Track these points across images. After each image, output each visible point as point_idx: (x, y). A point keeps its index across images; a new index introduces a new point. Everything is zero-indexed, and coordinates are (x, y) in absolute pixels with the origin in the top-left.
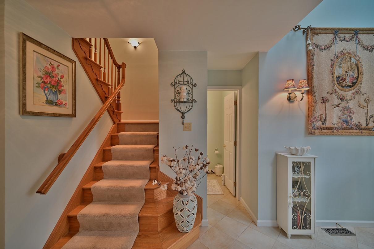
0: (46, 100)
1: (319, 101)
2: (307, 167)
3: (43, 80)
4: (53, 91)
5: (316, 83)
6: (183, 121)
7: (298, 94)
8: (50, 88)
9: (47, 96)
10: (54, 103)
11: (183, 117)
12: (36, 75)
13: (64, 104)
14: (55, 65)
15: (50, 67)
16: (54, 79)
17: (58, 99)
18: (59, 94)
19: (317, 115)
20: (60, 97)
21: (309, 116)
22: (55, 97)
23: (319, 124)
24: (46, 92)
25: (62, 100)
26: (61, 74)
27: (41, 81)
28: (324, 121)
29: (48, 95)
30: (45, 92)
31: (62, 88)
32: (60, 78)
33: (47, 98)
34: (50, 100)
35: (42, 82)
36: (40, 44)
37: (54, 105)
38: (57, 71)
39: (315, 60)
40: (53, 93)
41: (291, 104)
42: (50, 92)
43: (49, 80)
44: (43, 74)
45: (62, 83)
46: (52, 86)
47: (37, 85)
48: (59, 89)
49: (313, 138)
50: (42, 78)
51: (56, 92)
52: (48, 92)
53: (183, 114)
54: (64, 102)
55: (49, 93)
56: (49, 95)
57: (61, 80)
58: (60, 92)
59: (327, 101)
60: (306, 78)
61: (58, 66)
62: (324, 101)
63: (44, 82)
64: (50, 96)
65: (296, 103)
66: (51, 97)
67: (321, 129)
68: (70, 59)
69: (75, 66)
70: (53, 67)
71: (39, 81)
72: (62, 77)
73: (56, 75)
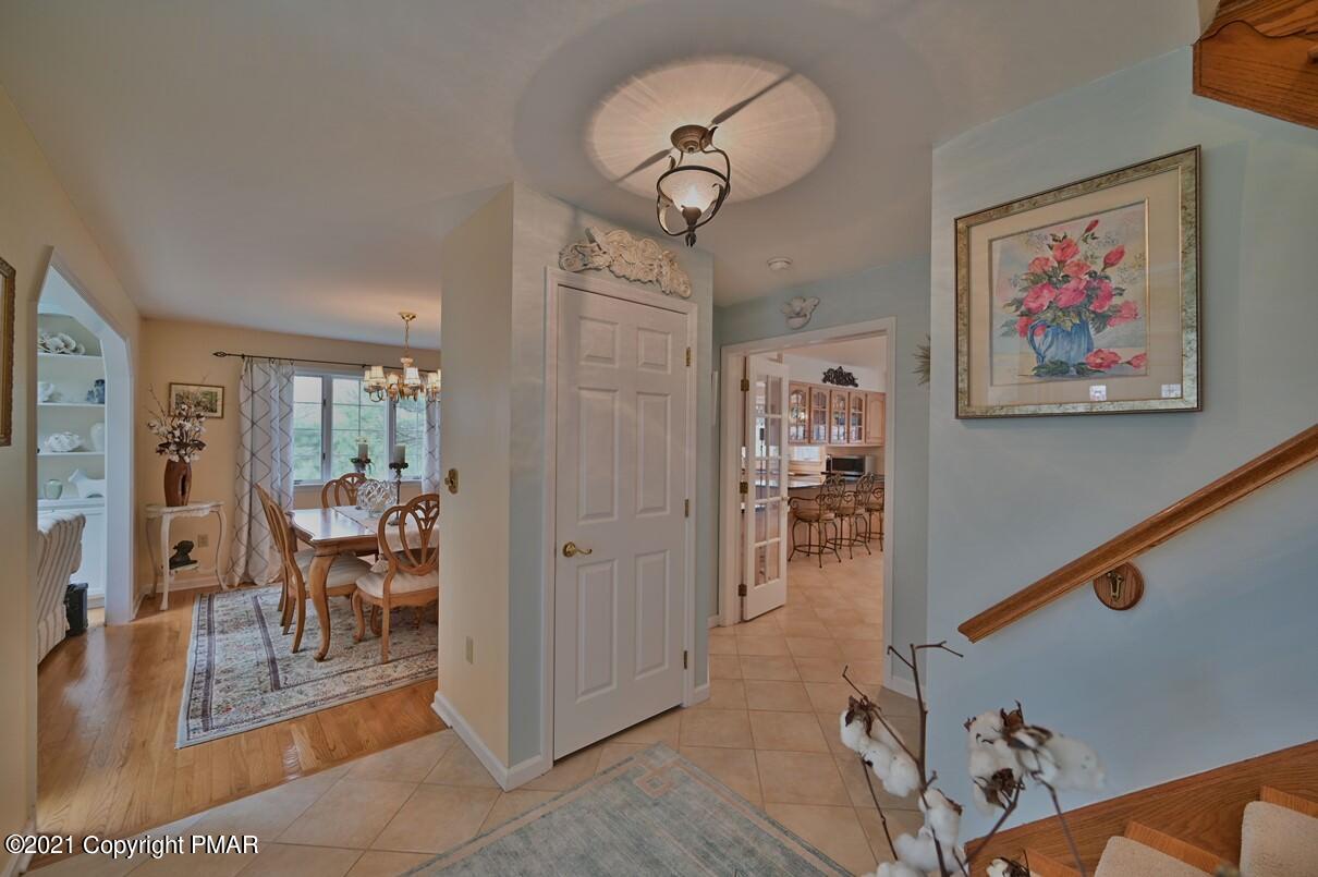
0: (1036, 365)
3: (1023, 308)
4: (1068, 326)
8: (1053, 320)
9: (1039, 354)
10: (1072, 368)
12: (1000, 304)
13: (1129, 363)
14: (1075, 232)
15: (1050, 254)
16: (1073, 284)
17: (1089, 350)
18: (1098, 330)
20: (1103, 339)
22: (1075, 347)
24: (1038, 339)
25: (1111, 350)
26: (1102, 253)
27: (1018, 313)
29: (1043, 348)
30: (1032, 341)
31: (1116, 301)
32: (1098, 267)
33: (1041, 356)
34: (1052, 363)
35: (1022, 315)
37: (1072, 376)
38: (1085, 249)
40: (1069, 334)
42: (1056, 335)
43: (1047, 297)
44: (1025, 289)
45: (1115, 283)
46: (1060, 314)
47: (1006, 329)
48: (1094, 312)
51: (1083, 326)
52: (1046, 336)
54: (1126, 355)
55: (1050, 339)
56: (1050, 347)
57: (1109, 271)
58: (1103, 320)
61: (1088, 230)
63: (1029, 313)
64: (1053, 348)
66: (1057, 351)
68: (1148, 167)
69: (1198, 172)
70: (1064, 246)
71: (1012, 314)
72: (1109, 262)
73: (1080, 267)
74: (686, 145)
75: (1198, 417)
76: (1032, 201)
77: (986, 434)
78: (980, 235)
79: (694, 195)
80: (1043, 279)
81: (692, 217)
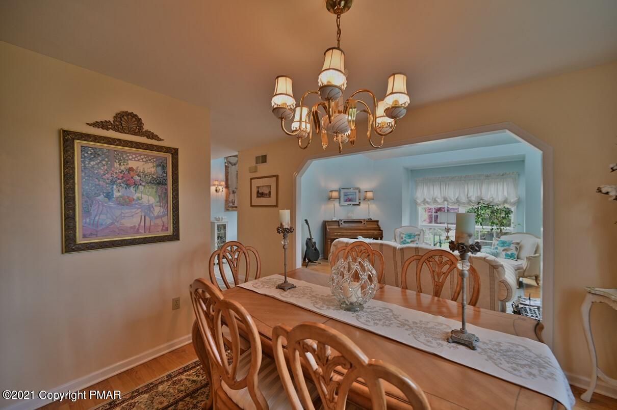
1: (231, 192)
2: (224, 227)
5: (230, 182)
7: (220, 188)
19: (230, 200)
21: (227, 201)
23: (231, 204)
28: (233, 203)
39: (229, 170)
41: (217, 194)
49: (228, 213)
59: (235, 193)
60: (225, 180)
62: (234, 192)
65: (220, 193)
67: (232, 207)
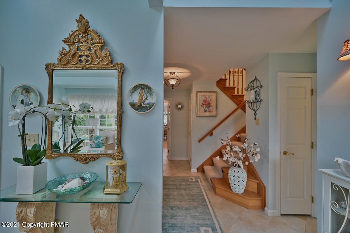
0: (204, 110)
6: (255, 117)
11: (255, 114)
12: (200, 103)
14: (208, 97)
15: (205, 98)
20: (210, 108)
22: (208, 109)
24: (204, 108)
26: (210, 100)
31: (211, 105)
32: (209, 101)
34: (206, 110)
36: (201, 92)
37: (208, 112)
38: (208, 99)
42: (206, 107)
43: (205, 103)
45: (211, 103)
46: (206, 105)
47: (201, 106)
50: (202, 103)
51: (208, 107)
53: (255, 111)
54: (212, 110)
58: (210, 106)
63: (203, 105)
68: (214, 92)
69: (217, 94)
70: (207, 98)
71: (202, 104)
72: (211, 100)
73: (208, 101)
74: (172, 74)
75: (217, 117)
76: (204, 92)
77: (199, 118)
78: (199, 94)
79: (173, 82)
80: (205, 101)
81: (173, 85)
